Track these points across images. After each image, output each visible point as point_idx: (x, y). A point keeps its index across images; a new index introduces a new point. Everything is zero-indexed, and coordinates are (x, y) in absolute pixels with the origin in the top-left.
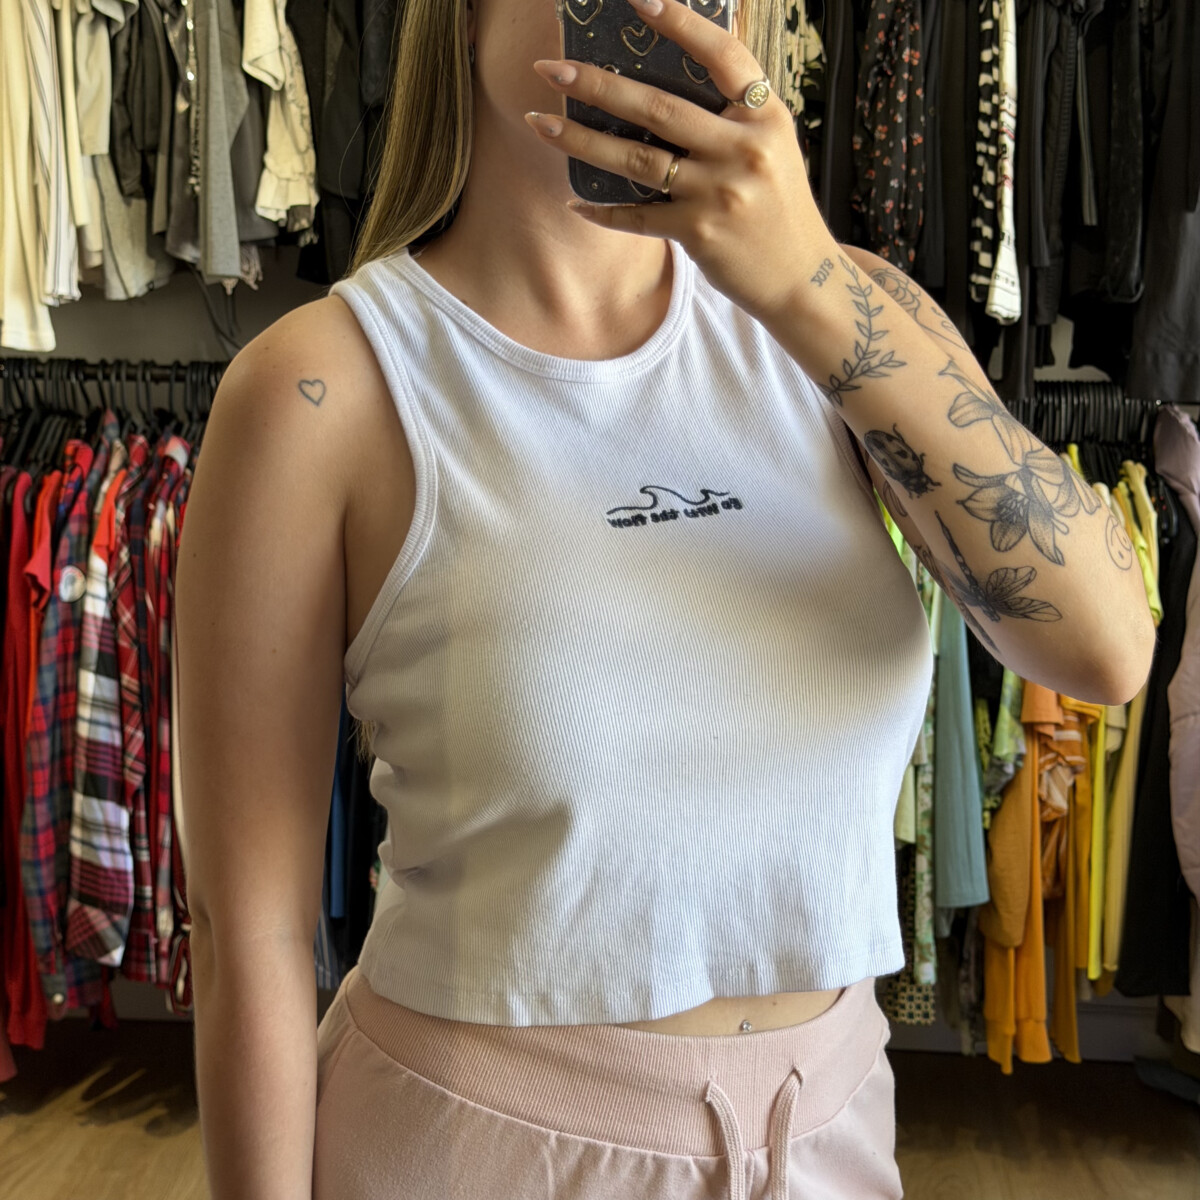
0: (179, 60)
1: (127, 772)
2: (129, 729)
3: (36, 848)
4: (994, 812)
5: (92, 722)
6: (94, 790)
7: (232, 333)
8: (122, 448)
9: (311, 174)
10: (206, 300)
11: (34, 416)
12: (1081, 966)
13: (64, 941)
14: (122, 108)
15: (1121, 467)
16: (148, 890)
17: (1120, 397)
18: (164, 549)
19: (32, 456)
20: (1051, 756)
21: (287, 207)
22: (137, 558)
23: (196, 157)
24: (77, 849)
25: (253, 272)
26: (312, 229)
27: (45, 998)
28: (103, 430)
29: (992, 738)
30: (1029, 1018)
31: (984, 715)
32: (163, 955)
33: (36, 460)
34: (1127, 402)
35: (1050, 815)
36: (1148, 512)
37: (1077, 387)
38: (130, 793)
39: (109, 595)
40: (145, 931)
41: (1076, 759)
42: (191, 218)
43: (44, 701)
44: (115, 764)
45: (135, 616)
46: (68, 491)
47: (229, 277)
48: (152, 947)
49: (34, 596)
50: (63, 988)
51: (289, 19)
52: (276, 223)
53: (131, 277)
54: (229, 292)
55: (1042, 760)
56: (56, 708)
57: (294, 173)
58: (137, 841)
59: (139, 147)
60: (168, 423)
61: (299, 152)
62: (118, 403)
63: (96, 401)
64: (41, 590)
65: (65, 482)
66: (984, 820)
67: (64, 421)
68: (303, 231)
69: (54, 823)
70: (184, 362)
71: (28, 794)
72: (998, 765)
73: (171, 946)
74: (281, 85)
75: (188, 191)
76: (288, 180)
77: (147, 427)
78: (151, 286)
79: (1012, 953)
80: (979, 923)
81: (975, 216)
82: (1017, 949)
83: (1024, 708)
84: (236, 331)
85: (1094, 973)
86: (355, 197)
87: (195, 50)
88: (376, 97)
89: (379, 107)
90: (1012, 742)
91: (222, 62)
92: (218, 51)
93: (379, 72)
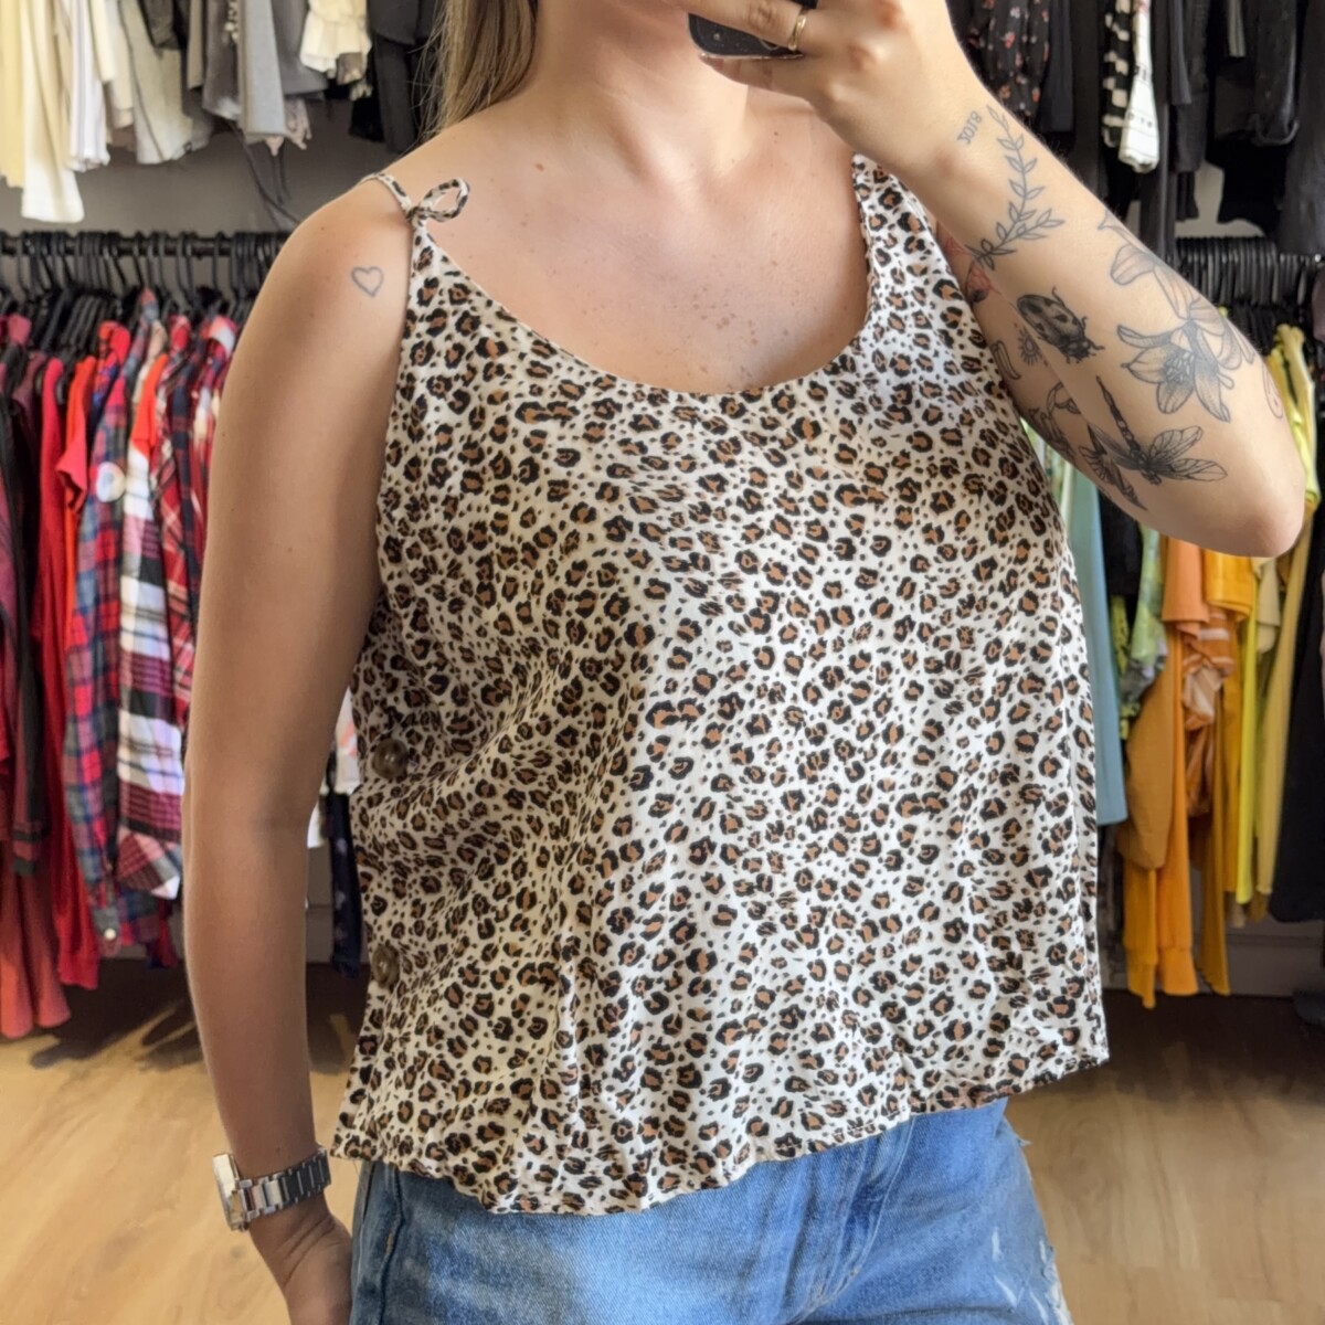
1: (177, 688)
2: (178, 642)
3: (80, 770)
4: (1132, 720)
5: (137, 634)
6: (141, 706)
7: (280, 200)
8: (162, 329)
9: (362, 17)
10: (249, 160)
11: (65, 297)
12: (1230, 889)
13: (114, 872)
15: (1275, 332)
17: (1274, 253)
19: (63, 340)
20: (1195, 657)
21: (336, 55)
22: (181, 452)
24: (125, 773)
25: (301, 129)
26: (365, 80)
27: (96, 934)
28: (141, 311)
29: (1130, 639)
30: (1173, 946)
31: (1120, 613)
33: (68, 345)
34: (1282, 258)
35: (1194, 723)
36: (1303, 383)
37: (1226, 243)
38: (179, 708)
39: (152, 494)
41: (1223, 660)
42: (229, 70)
43: (83, 611)
44: (163, 679)
45: (181, 517)
46: (102, 379)
47: (274, 135)
49: (69, 496)
50: (116, 923)
52: (325, 74)
53: (166, 137)
54: (275, 152)
55: (1186, 662)
56: (97, 618)
57: (343, 16)
60: (212, 302)
63: (132, 279)
64: (77, 490)
65: (100, 370)
66: (1121, 729)
67: (98, 301)
68: (354, 83)
69: (99, 744)
70: (229, 233)
71: (69, 713)
72: (1136, 669)
75: (225, 40)
76: (336, 24)
77: (189, 308)
78: (189, 148)
79: (1153, 876)
80: (1116, 842)
81: (1107, 49)
82: (1159, 872)
83: (1166, 604)
84: (283, 195)
85: (1242, 896)
86: (411, 41)
90: (1151, 642)
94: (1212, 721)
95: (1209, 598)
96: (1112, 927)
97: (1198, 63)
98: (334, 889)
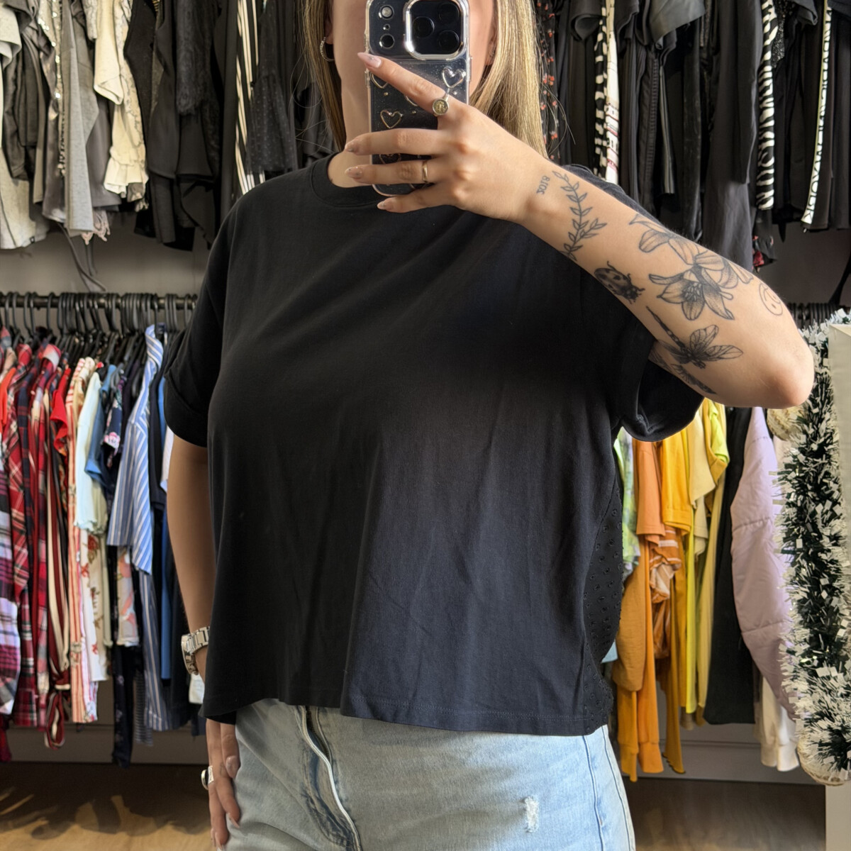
0: (50, 84)
1: (16, 577)
2: (17, 548)
7: (91, 274)
8: (13, 353)
9: (142, 161)
12: (682, 705)
14: (12, 118)
16: (31, 661)
18: (41, 422)
20: (657, 558)
21: (126, 184)
22: (23, 429)
23: (63, 150)
25: (103, 228)
26: (144, 199)
30: (648, 741)
32: (43, 707)
35: (658, 599)
38: (18, 592)
39: (3, 454)
40: (29, 690)
41: (675, 560)
42: (59, 194)
44: (7, 572)
45: (22, 469)
47: (87, 232)
48: (34, 701)
51: (126, 56)
52: (119, 195)
53: (20, 232)
54: (87, 243)
55: (652, 561)
57: (130, 161)
58: (23, 625)
59: (24, 144)
60: (46, 336)
61: (135, 147)
62: (11, 323)
68: (138, 201)
70: (58, 294)
73: (47, 700)
74: (121, 101)
75: (57, 174)
76: (127, 165)
77: (31, 340)
78: (32, 240)
79: (634, 696)
82: (639, 693)
83: (638, 524)
84: (92, 270)
86: (172, 176)
87: (62, 78)
88: (187, 108)
89: (189, 115)
90: (631, 548)
91: (80, 85)
92: (77, 78)
93: (188, 93)
94: (669, 597)
95: (664, 520)
98: (115, 708)
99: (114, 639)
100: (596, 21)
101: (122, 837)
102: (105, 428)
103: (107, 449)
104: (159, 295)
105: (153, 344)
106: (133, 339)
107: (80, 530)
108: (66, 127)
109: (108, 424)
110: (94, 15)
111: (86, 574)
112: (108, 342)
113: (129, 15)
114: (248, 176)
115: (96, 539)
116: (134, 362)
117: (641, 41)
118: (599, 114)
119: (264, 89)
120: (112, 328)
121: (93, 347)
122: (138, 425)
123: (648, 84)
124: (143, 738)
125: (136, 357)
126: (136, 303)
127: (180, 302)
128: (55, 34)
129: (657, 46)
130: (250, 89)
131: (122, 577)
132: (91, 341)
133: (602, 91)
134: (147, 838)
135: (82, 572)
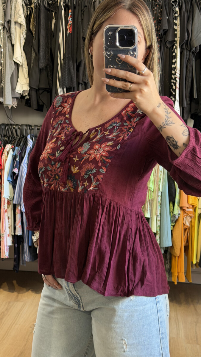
4: (174, 226)
7: (11, 118)
9: (28, 83)
10: (5, 110)
12: (192, 261)
20: (186, 214)
21: (23, 90)
23: (3, 79)
25: (15, 104)
26: (28, 95)
29: (173, 210)
30: (180, 272)
31: (171, 205)
35: (186, 227)
41: (191, 215)
42: (2, 92)
47: (10, 105)
51: (24, 50)
52: (20, 94)
54: (10, 108)
55: (184, 215)
57: (24, 83)
61: (26, 79)
66: (171, 228)
68: (26, 96)
72: (174, 216)
74: (22, 64)
75: (1, 87)
76: (23, 84)
79: (177, 257)
80: (170, 250)
81: (171, 96)
83: (180, 203)
84: (12, 117)
85: (194, 262)
86: (37, 88)
87: (3, 56)
88: (42, 67)
89: (43, 69)
90: (177, 211)
91: (9, 58)
92: (8, 56)
93: (42, 61)
94: (189, 227)
95: (189, 202)
96: (169, 267)
97: (188, 99)
98: (14, 254)
99: (14, 232)
100: (173, 42)
101: (15, 294)
102: (13, 167)
103: (14, 173)
104: (32, 125)
105: (29, 141)
106: (23, 139)
107: (5, 198)
108: (4, 72)
109: (15, 166)
110: (14, 37)
111: (6, 212)
112: (16, 140)
113: (25, 37)
114: (61, 89)
115: (10, 201)
116: (23, 146)
117: (187, 49)
118: (173, 72)
119: (66, 61)
120: (17, 135)
121: (11, 141)
122: (24, 166)
123: (189, 63)
124: (23, 263)
125: (24, 145)
126: (25, 127)
127: (38, 127)
128: (2, 42)
129: (193, 51)
130: (62, 61)
131: (18, 213)
132: (10, 139)
133: (174, 64)
134: (23, 294)
135: (5, 212)
